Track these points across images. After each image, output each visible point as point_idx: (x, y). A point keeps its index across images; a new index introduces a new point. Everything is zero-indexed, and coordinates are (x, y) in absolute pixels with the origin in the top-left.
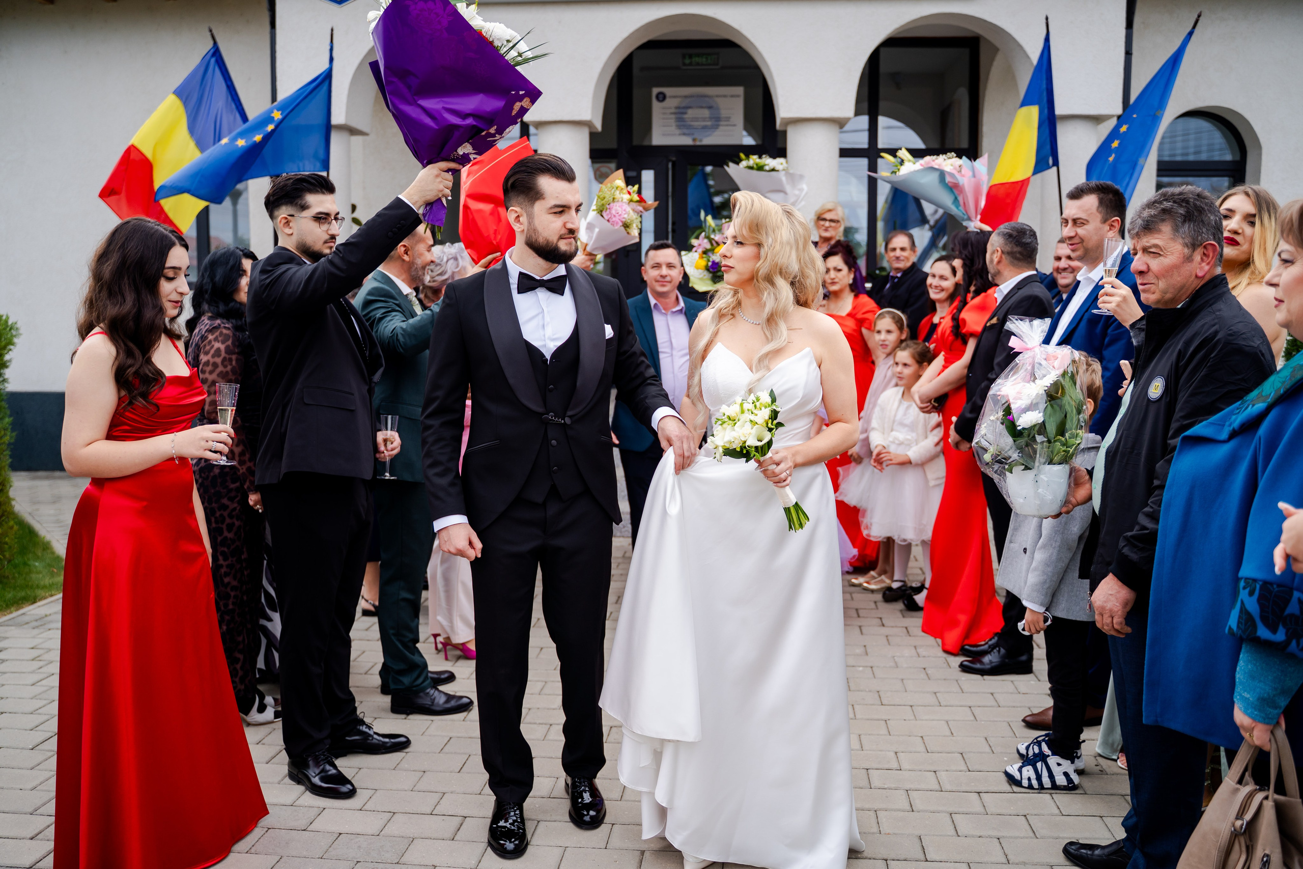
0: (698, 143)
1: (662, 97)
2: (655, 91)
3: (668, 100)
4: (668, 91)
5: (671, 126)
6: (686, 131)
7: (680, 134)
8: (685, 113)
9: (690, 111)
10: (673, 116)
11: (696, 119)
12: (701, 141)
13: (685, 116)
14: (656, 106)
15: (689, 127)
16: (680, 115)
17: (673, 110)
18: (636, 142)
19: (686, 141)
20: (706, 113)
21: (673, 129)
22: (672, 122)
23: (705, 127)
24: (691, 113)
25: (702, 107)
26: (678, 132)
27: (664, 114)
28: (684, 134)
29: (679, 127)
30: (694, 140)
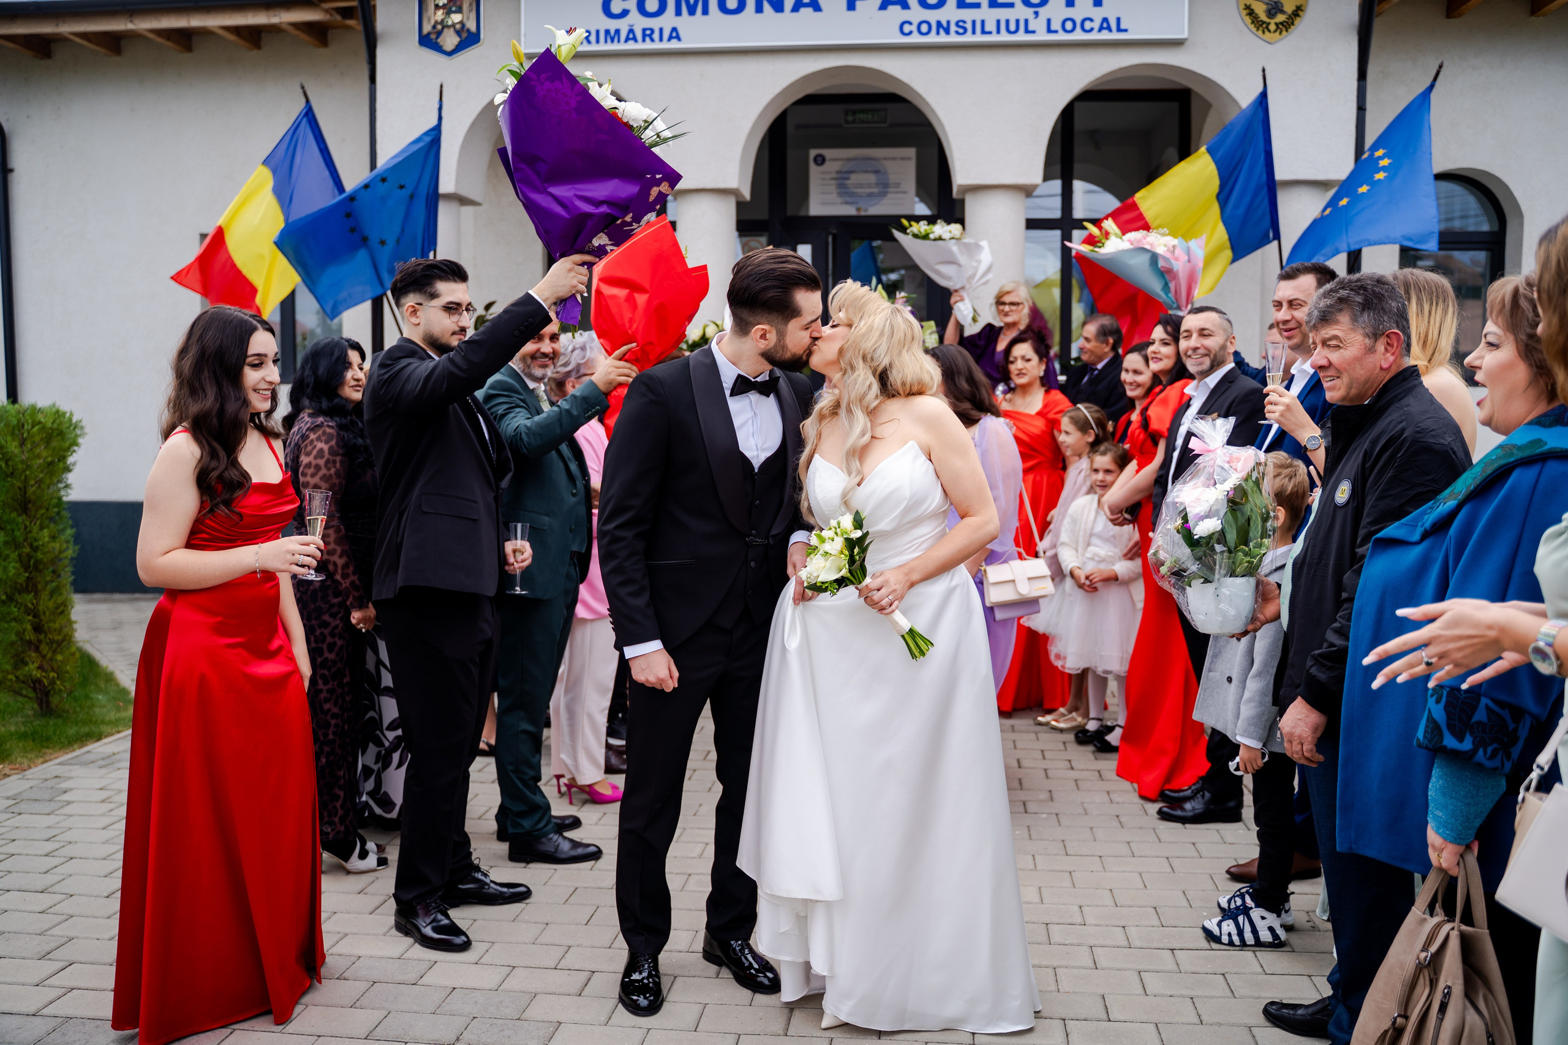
0: (863, 213)
1: (820, 160)
2: (813, 153)
3: (827, 164)
4: (828, 153)
5: (831, 193)
6: (849, 199)
7: (842, 203)
8: (848, 179)
9: (853, 176)
10: (833, 182)
11: (860, 185)
12: (866, 210)
13: (848, 182)
14: (814, 170)
15: (852, 195)
16: (842, 179)
17: (834, 175)
18: (790, 212)
19: (850, 211)
20: (872, 178)
21: (834, 197)
22: (833, 188)
23: (871, 195)
24: (854, 178)
25: (867, 172)
26: (839, 200)
27: (823, 179)
28: (846, 203)
29: (840, 195)
30: (858, 209)
